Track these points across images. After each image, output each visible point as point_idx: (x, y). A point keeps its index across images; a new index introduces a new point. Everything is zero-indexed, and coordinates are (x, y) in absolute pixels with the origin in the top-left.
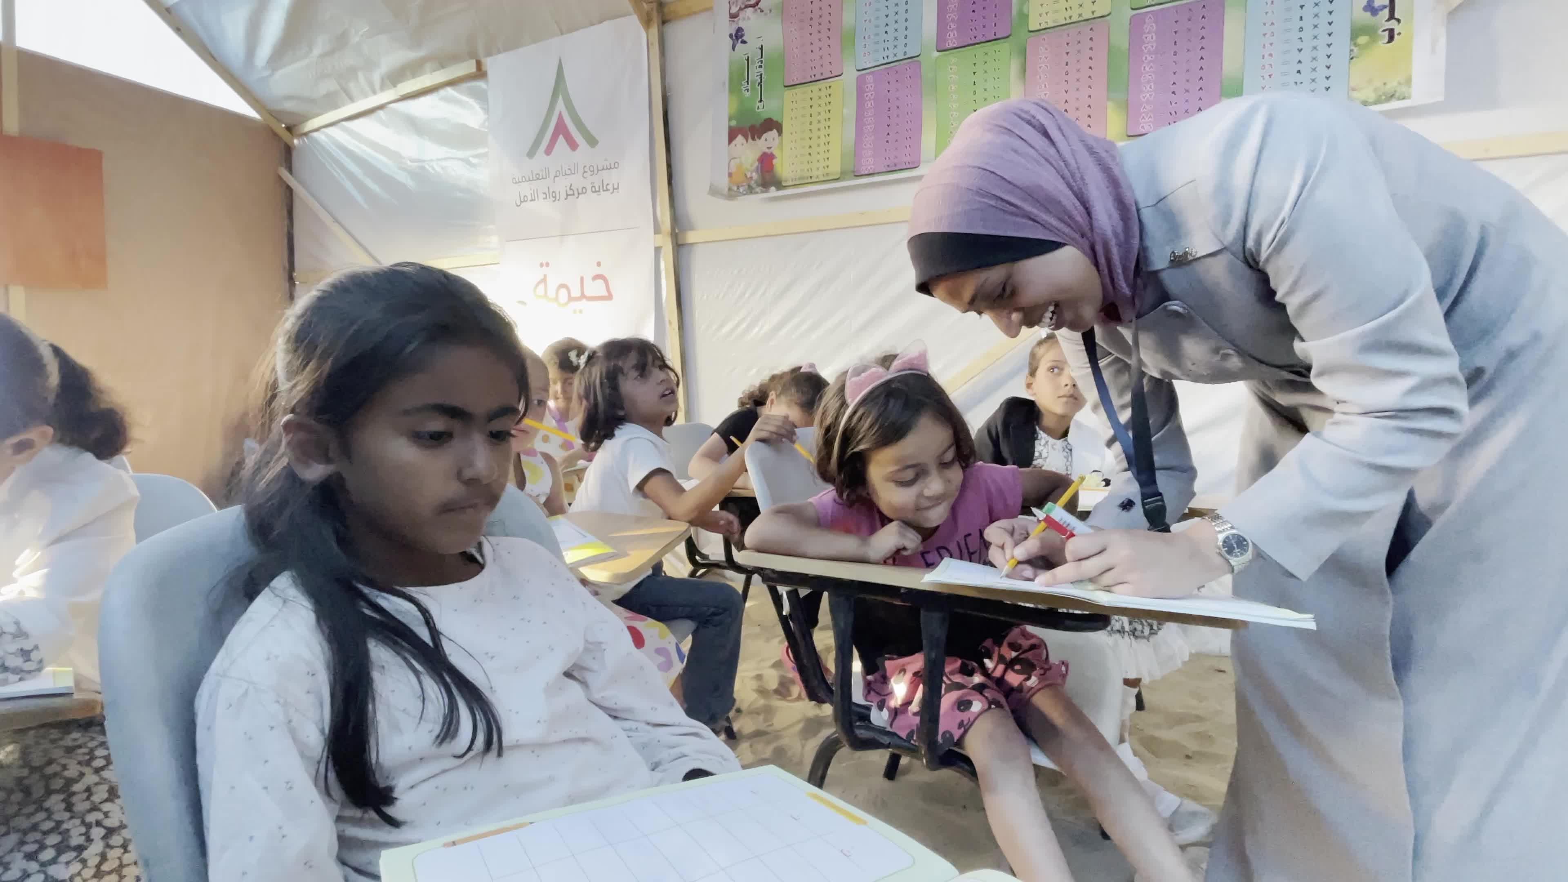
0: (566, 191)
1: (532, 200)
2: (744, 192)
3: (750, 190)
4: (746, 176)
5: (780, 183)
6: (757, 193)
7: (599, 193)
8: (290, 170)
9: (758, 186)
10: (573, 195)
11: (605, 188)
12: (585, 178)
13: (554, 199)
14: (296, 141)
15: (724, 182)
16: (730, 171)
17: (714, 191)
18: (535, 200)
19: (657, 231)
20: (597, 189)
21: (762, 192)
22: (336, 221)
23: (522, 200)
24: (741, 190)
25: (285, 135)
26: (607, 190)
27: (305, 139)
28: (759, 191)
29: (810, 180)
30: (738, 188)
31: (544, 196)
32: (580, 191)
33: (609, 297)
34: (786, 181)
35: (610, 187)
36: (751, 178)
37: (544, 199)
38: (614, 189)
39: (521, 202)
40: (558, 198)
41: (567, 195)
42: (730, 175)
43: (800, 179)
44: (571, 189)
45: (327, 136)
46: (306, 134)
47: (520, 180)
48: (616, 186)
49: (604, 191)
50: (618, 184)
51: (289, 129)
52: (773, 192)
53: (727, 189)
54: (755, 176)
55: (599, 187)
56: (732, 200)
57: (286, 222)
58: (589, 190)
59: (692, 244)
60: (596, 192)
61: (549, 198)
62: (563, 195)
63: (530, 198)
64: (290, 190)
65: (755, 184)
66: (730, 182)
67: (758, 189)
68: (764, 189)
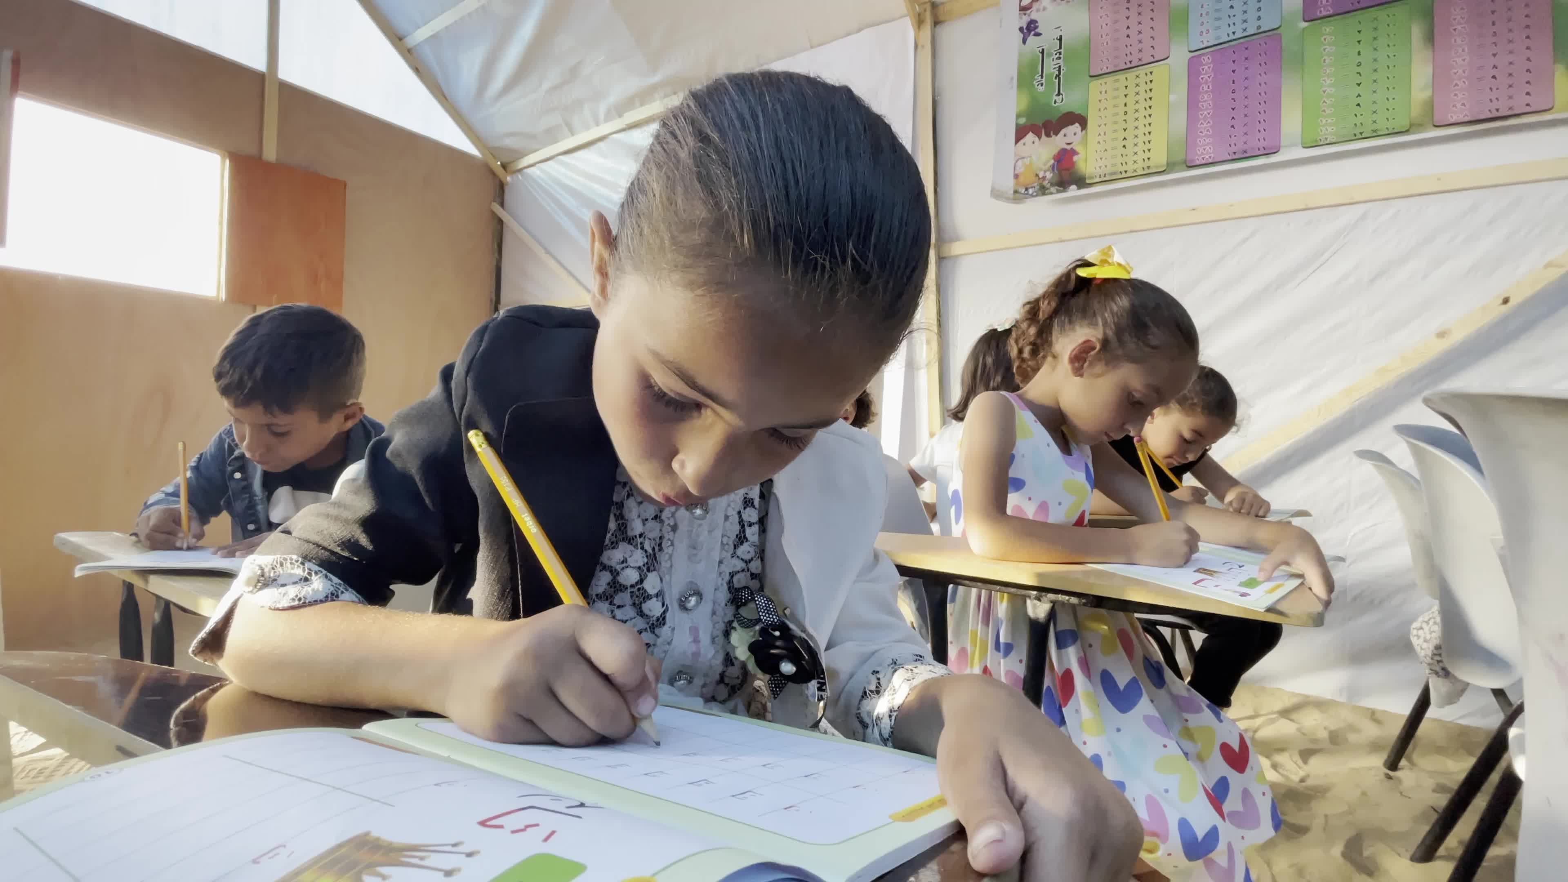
2: (1035, 194)
3: (1043, 190)
4: (1037, 175)
5: (1085, 179)
6: (1051, 193)
8: (502, 204)
9: (1052, 185)
14: (509, 178)
15: (1009, 184)
16: (1016, 172)
17: (996, 194)
21: (1058, 192)
22: (548, 252)
24: (1031, 191)
25: (500, 172)
27: (519, 175)
28: (1055, 191)
29: (1124, 175)
30: (1027, 189)
34: (1092, 178)
36: (1044, 178)
42: (1016, 176)
43: (1111, 174)
45: (542, 171)
46: (520, 170)
51: (504, 166)
52: (1073, 191)
53: (1012, 192)
54: (1049, 175)
56: (1019, 203)
57: (496, 255)
59: (958, 256)
64: (501, 222)
65: (1049, 184)
66: (1017, 184)
67: (1053, 189)
68: (1062, 189)
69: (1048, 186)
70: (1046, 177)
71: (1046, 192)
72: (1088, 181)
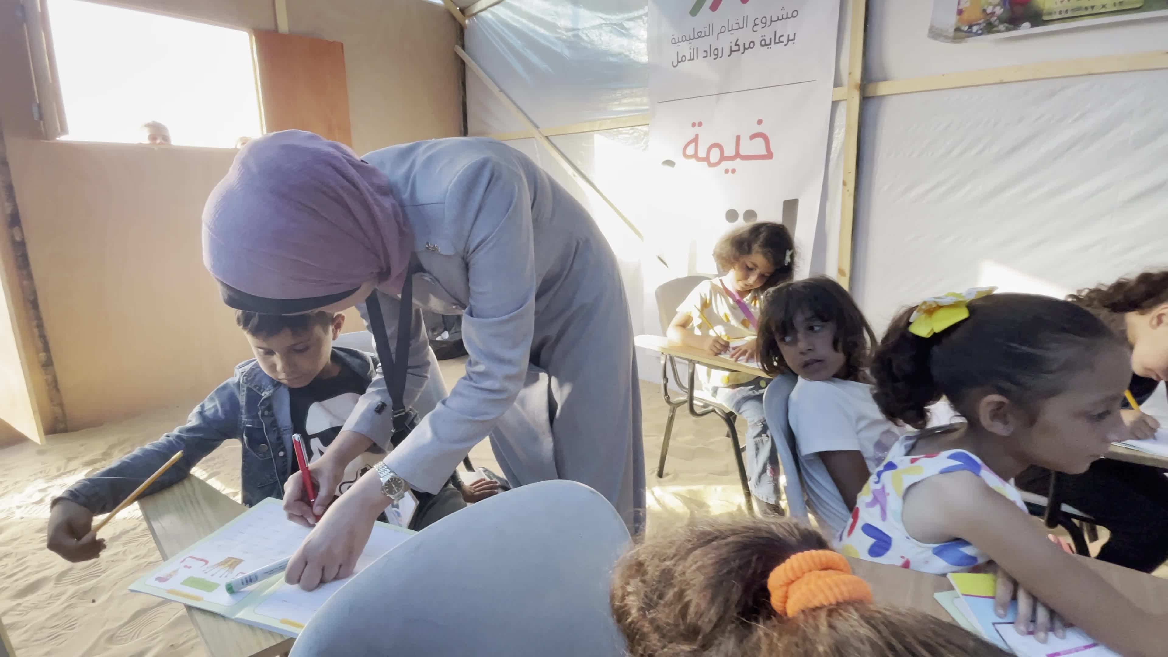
0: (731, 47)
1: (690, 60)
2: (980, 32)
3: (989, 28)
4: (984, 11)
5: (1041, 15)
6: (999, 31)
7: (769, 46)
8: (463, 47)
9: (1001, 22)
10: (739, 50)
11: (777, 41)
12: (756, 31)
13: (716, 56)
14: (467, 22)
15: (951, 20)
16: (961, 7)
17: (935, 34)
18: (693, 59)
19: (837, 83)
20: (768, 42)
21: (1008, 30)
22: (501, 90)
23: (680, 60)
24: (975, 29)
25: (458, 15)
26: (780, 42)
27: (475, 19)
28: (1004, 28)
29: (1090, 11)
30: (970, 27)
31: (705, 54)
32: (747, 46)
33: (769, 155)
34: (1050, 14)
35: (784, 39)
36: (993, 13)
37: (704, 57)
38: (789, 40)
39: (678, 62)
40: (720, 55)
41: (731, 51)
42: (960, 12)
43: (1074, 10)
44: (736, 45)
45: (493, 14)
46: (475, 14)
47: (680, 40)
48: (791, 37)
49: (775, 43)
50: (795, 34)
51: (462, 11)
52: (1026, 28)
53: (952, 30)
54: (999, 11)
55: (771, 39)
56: (960, 42)
57: (462, 92)
58: (757, 44)
59: (883, 96)
60: (766, 45)
61: (710, 56)
62: (727, 52)
63: (688, 58)
64: (463, 63)
65: (998, 21)
66: (959, 21)
67: (1002, 27)
68: (1012, 26)
69: (996, 23)
70: (994, 13)
71: (995, 29)
72: (1045, 18)
